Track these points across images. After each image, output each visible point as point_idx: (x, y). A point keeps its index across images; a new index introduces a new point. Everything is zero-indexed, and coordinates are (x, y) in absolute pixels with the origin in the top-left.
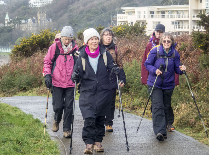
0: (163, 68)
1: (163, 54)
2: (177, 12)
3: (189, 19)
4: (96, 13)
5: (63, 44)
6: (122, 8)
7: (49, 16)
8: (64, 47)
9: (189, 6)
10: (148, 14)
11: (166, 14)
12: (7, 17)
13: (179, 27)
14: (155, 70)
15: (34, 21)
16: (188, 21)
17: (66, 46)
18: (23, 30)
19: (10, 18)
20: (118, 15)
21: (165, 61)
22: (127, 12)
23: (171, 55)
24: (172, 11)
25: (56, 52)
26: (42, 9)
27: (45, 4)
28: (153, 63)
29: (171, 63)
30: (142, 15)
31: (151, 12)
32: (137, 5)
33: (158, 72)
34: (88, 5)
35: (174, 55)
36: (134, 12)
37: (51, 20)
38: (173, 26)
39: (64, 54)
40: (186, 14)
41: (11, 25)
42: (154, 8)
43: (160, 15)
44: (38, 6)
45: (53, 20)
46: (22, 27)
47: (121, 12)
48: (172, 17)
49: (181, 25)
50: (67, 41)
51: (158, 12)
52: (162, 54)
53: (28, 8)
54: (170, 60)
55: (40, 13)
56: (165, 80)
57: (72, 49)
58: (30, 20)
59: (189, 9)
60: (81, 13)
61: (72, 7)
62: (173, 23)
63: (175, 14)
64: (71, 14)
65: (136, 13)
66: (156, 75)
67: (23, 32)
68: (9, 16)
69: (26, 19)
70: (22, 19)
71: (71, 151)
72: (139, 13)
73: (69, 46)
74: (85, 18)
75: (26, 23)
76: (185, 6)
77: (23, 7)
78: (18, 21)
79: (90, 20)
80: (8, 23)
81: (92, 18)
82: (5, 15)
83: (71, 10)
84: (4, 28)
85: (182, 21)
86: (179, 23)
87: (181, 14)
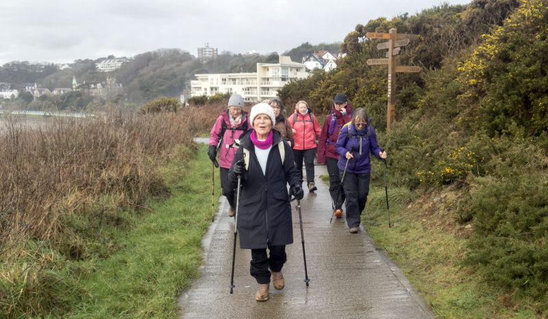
0: (355, 150)
1: (356, 133)
2: (247, 79)
3: (258, 86)
4: (167, 79)
5: (231, 116)
6: (196, 75)
7: (119, 81)
8: (231, 120)
9: (257, 74)
10: (220, 81)
11: (237, 81)
12: (74, 82)
13: (249, 93)
14: (345, 153)
15: (103, 86)
16: (256, 88)
17: (235, 118)
18: (93, 95)
19: (78, 83)
20: (192, 82)
21: (358, 141)
22: (201, 79)
23: (366, 133)
24: (242, 79)
25: (222, 126)
26: (111, 74)
27: (113, 68)
28: (344, 145)
29: (366, 143)
30: (215, 82)
31: (223, 79)
32: (207, 72)
33: (349, 155)
34: (158, 70)
35: (369, 133)
36: (207, 79)
37: (121, 85)
38: (244, 92)
39: (231, 129)
40: (255, 81)
41: (79, 90)
42: (226, 76)
43: (232, 82)
44: (106, 71)
45: (123, 85)
46: (92, 92)
47: (196, 79)
48: (242, 84)
49: (250, 91)
50: (236, 112)
51: (230, 79)
52: (354, 133)
53: (96, 73)
54: (364, 139)
55: (109, 78)
56: (358, 164)
57: (240, 123)
58: (99, 85)
59: (257, 77)
60: (152, 78)
61: (141, 72)
62: (243, 89)
63: (245, 81)
64: (141, 79)
65: (209, 79)
66: (347, 159)
67: (93, 98)
68: (77, 81)
69: (95, 84)
70: (91, 84)
71: (232, 289)
72: (212, 79)
73: (237, 119)
74: (156, 83)
75: (95, 88)
76: (254, 73)
77: (89, 71)
78: (87, 86)
79: (162, 85)
80: (77, 88)
81: (163, 84)
82: (72, 79)
83: (141, 76)
84: (72, 92)
85: (251, 88)
86: (248, 90)
87: (251, 82)
